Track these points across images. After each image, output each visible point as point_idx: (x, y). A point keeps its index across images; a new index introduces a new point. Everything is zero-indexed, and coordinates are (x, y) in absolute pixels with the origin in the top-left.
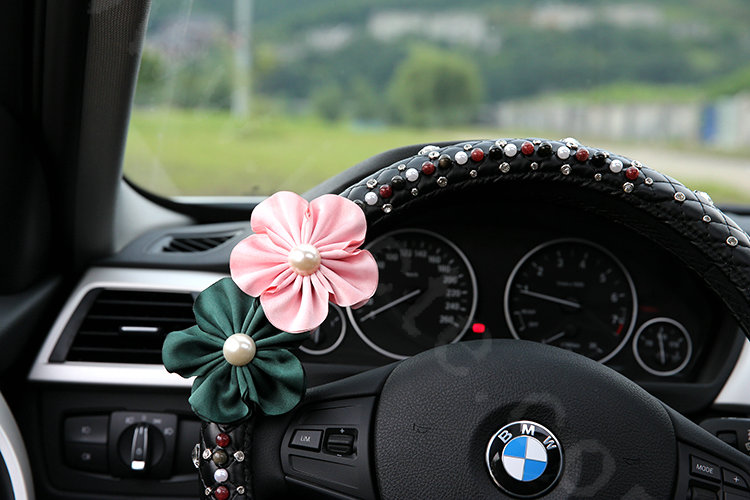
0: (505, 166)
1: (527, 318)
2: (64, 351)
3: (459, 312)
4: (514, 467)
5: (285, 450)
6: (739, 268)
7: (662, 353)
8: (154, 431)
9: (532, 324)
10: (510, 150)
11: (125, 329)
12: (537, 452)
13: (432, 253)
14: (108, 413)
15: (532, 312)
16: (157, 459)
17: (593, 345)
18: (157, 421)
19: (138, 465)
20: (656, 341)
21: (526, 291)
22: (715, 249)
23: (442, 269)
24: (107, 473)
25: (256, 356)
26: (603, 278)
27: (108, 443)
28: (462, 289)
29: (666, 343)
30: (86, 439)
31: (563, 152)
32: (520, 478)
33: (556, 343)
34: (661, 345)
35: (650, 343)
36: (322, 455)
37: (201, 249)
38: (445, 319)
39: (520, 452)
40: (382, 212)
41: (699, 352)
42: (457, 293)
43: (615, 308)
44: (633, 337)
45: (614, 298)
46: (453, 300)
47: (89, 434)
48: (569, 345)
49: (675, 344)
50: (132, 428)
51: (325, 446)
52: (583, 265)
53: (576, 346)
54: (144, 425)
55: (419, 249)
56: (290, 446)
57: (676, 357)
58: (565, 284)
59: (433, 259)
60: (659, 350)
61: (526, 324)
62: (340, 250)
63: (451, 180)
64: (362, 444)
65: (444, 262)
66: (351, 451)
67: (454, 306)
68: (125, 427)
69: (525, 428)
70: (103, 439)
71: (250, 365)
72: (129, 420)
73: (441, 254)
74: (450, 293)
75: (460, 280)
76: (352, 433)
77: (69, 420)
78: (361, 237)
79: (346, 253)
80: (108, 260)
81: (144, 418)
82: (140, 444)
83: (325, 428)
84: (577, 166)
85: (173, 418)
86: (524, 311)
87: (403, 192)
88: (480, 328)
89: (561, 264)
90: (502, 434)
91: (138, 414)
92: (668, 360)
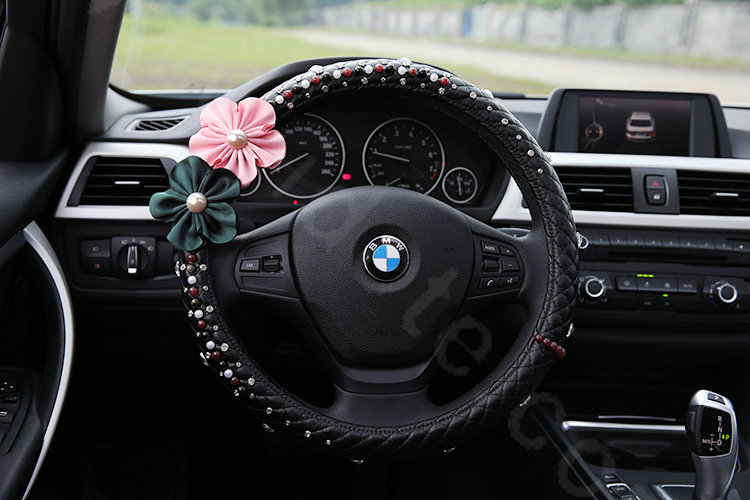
0: (364, 80)
1: (377, 170)
2: (77, 199)
3: (334, 167)
4: (381, 264)
5: (238, 274)
6: (509, 138)
7: (460, 189)
8: (141, 249)
9: (380, 173)
10: (368, 69)
11: (117, 183)
12: (393, 253)
13: (315, 129)
14: (110, 238)
15: (380, 165)
16: (144, 267)
17: (418, 186)
18: (142, 242)
19: (132, 271)
20: (456, 182)
21: (376, 152)
22: (495, 127)
23: (322, 139)
24: (112, 276)
25: (207, 207)
26: (424, 143)
27: (111, 257)
28: (335, 152)
29: (462, 183)
30: (95, 255)
31: (402, 71)
32: (385, 270)
33: (395, 185)
34: (459, 184)
35: (452, 183)
36: (261, 274)
37: (162, 129)
38: (325, 171)
39: (383, 255)
40: (287, 108)
41: (482, 187)
42: (332, 154)
43: (431, 162)
44: (442, 179)
45: (430, 155)
46: (330, 159)
47: (97, 251)
48: (403, 186)
49: (468, 184)
50: (126, 247)
51: (262, 268)
52: (411, 134)
53: (408, 186)
54: (134, 245)
55: (307, 126)
56: (241, 271)
57: (468, 191)
58: (400, 147)
59: (315, 133)
60: (458, 187)
61: (376, 173)
62: (259, 131)
63: (330, 88)
64: (285, 263)
65: (323, 135)
66: (280, 268)
67: (331, 163)
68: (121, 247)
69: (384, 240)
70: (108, 255)
71: (203, 212)
72: (124, 242)
73: (321, 129)
74: (328, 154)
75: (334, 146)
76: (278, 257)
77: (84, 243)
78: (273, 122)
79: (263, 133)
80: (101, 136)
81: (134, 241)
82: (133, 257)
83: (260, 257)
84: (410, 79)
85: (153, 240)
86: (375, 165)
87: (300, 96)
88: (346, 177)
89: (397, 134)
90: (371, 245)
91: (130, 238)
92: (463, 193)
